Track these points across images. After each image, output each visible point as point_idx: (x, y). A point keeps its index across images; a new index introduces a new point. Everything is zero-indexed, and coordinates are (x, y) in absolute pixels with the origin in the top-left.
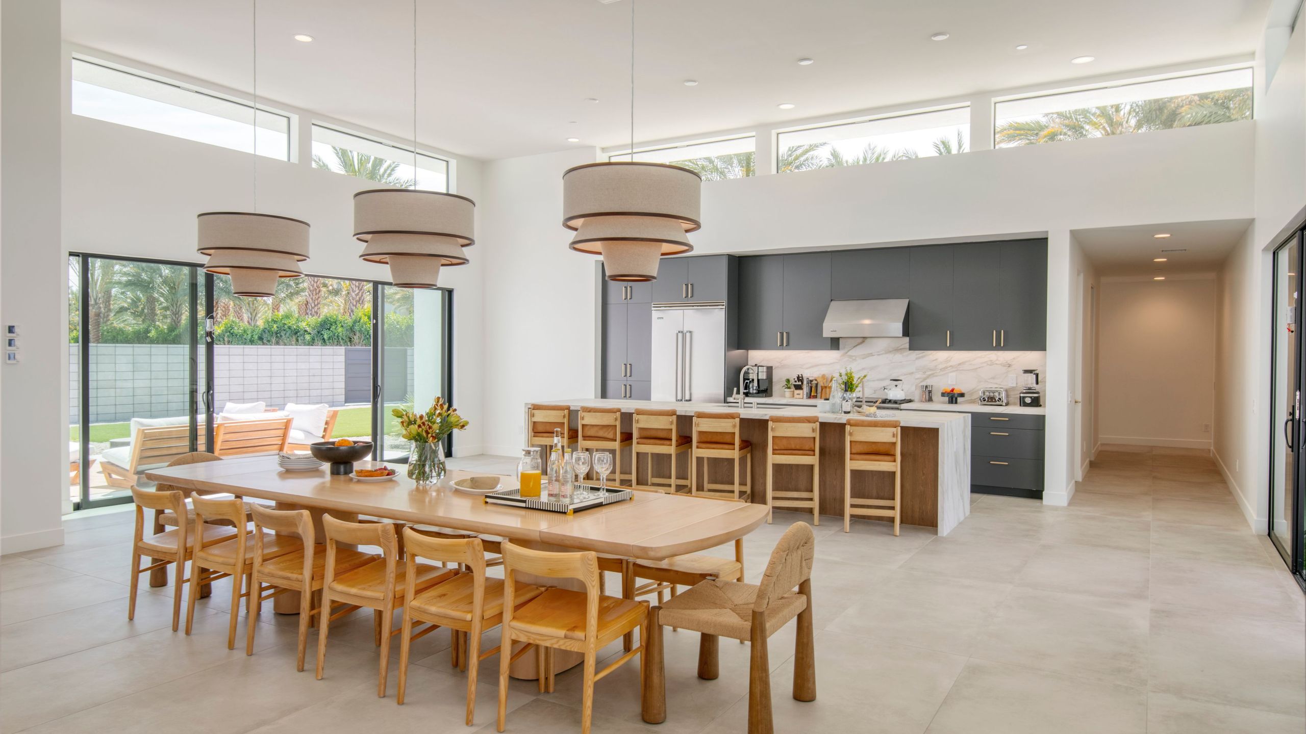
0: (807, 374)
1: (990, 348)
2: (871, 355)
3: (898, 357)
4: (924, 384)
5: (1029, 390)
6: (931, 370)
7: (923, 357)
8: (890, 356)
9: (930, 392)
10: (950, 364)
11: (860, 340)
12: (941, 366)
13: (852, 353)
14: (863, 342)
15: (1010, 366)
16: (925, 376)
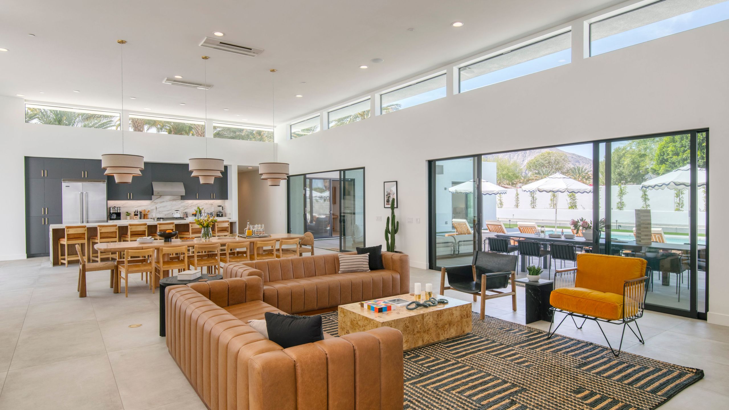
0: (140, 209)
1: (211, 199)
2: (164, 202)
3: (174, 202)
4: (185, 211)
5: (220, 212)
6: (187, 207)
7: (184, 202)
8: (171, 202)
9: (187, 214)
10: (193, 204)
11: (159, 196)
12: (190, 205)
13: (156, 201)
14: (160, 197)
15: (212, 204)
16: (184, 209)
